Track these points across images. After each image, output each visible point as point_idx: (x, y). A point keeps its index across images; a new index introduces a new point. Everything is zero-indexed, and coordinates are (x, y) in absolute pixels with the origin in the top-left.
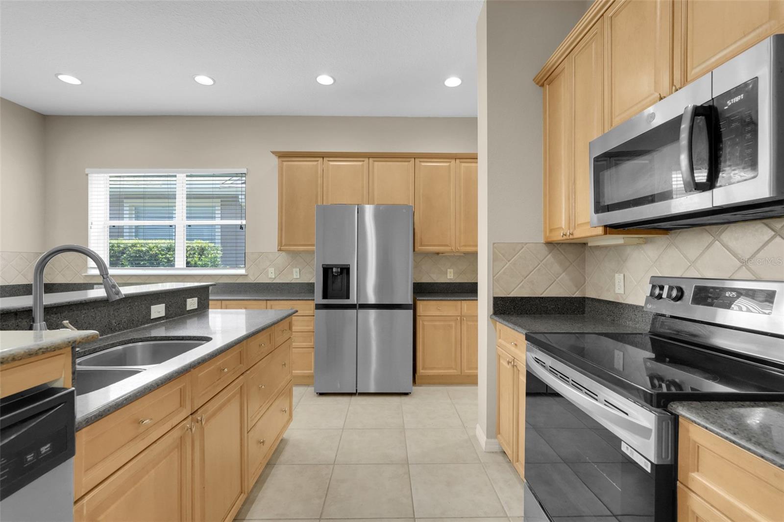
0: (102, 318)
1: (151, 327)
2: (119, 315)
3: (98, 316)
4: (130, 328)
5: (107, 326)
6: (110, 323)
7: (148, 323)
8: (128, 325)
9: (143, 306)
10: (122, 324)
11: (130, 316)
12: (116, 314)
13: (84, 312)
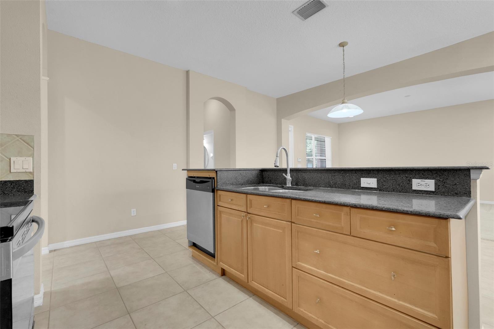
0: (325, 179)
1: (361, 192)
2: (335, 179)
3: (323, 177)
4: (343, 189)
5: (328, 183)
6: (329, 182)
7: (358, 189)
8: (341, 186)
9: (354, 177)
10: (337, 184)
11: (342, 181)
12: (333, 178)
13: (316, 174)
